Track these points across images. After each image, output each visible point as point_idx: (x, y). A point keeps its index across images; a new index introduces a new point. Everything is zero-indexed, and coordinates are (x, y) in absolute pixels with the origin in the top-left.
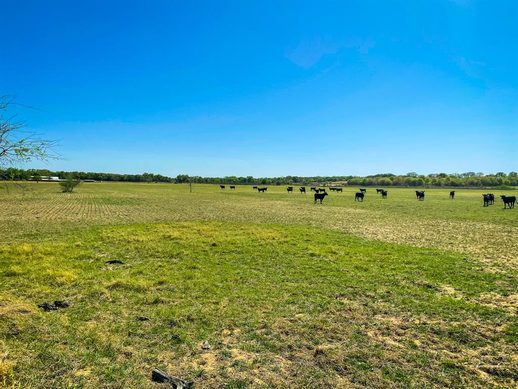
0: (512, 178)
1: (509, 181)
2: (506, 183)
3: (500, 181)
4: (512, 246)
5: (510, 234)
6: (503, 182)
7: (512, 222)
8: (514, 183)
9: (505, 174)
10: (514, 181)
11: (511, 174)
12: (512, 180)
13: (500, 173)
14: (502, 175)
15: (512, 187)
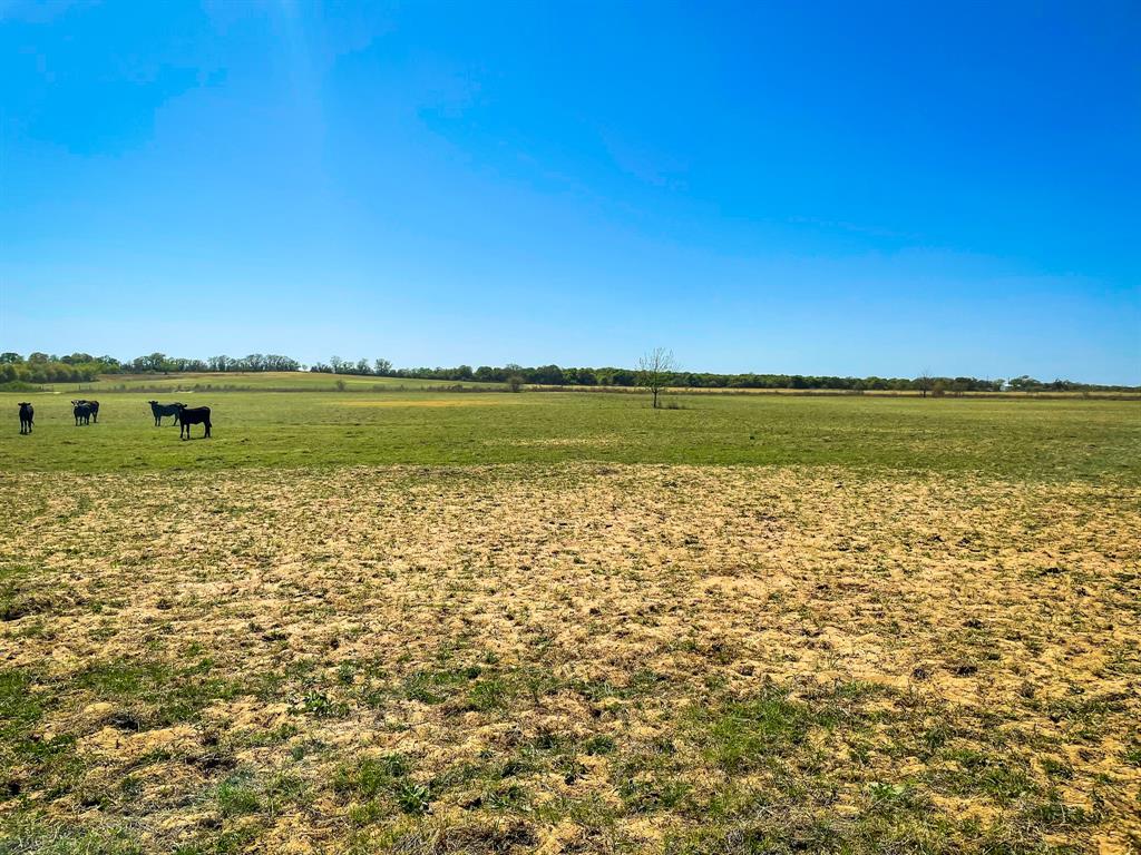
0: (37, 365)
1: (30, 372)
2: (24, 378)
3: (10, 372)
4: (12, 515)
5: (13, 489)
6: (18, 374)
7: (23, 461)
8: (41, 376)
9: (21, 358)
10: (42, 372)
11: (34, 357)
12: (36, 370)
13: (9, 355)
14: (13, 359)
15: (37, 385)
